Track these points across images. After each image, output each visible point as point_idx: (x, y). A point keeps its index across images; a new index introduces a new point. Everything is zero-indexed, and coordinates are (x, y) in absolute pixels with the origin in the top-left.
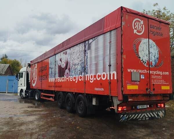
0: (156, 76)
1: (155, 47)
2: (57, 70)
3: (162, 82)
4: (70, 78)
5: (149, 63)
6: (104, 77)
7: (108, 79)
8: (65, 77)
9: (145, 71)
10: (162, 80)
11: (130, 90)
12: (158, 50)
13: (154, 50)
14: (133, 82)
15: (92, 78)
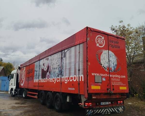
0: (115, 79)
1: (114, 57)
2: (41, 73)
3: (120, 83)
4: (50, 79)
5: (109, 69)
6: (75, 79)
7: (78, 81)
8: (47, 78)
9: (106, 75)
10: (120, 82)
11: (94, 90)
12: (116, 59)
13: (113, 59)
14: (96, 84)
15: (66, 79)
